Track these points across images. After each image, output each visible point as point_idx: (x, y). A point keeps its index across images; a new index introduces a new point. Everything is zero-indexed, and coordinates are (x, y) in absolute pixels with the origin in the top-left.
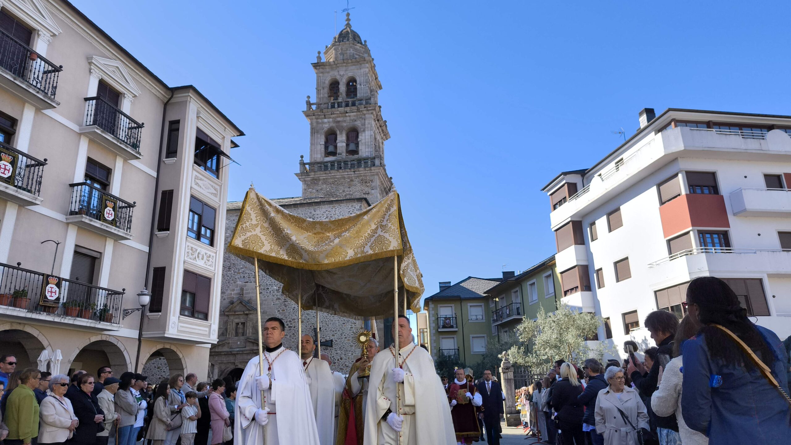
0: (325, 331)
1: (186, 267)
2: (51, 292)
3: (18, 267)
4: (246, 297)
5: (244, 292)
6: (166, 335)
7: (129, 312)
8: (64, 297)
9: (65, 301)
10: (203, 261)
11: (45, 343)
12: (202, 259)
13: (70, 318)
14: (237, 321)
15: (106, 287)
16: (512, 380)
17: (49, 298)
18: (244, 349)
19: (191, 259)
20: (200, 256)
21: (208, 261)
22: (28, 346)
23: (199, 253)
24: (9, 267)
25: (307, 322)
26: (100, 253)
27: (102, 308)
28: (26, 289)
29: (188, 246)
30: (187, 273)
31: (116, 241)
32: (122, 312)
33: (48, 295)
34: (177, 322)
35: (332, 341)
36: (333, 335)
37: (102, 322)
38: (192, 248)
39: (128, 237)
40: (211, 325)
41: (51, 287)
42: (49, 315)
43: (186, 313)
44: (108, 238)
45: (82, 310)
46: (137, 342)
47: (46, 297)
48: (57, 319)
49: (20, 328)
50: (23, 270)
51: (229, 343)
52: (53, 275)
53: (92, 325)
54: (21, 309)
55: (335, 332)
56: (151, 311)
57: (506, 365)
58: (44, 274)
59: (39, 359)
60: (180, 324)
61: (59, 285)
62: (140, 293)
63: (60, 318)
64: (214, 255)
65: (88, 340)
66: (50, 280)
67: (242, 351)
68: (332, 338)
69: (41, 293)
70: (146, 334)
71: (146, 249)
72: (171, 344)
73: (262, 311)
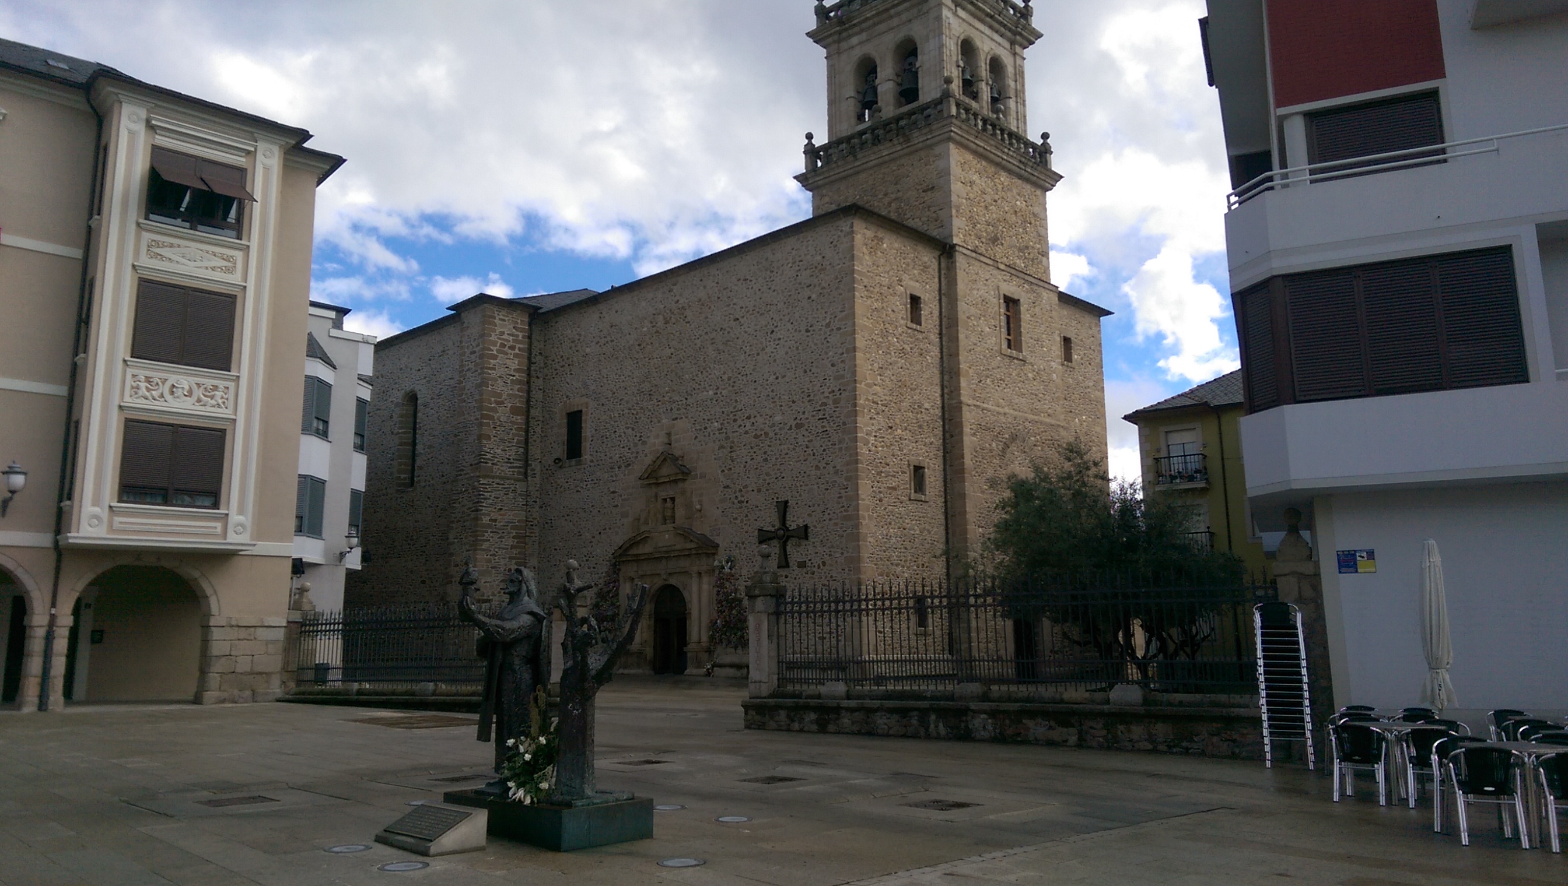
0: (795, 507)
1: (131, 414)
4: (676, 449)
5: (673, 438)
12: (188, 396)
14: (663, 495)
20: (181, 391)
25: (767, 490)
29: (135, 376)
30: (135, 425)
34: (105, 514)
35: (806, 527)
36: (810, 515)
40: (226, 516)
43: (142, 498)
46: (54, 554)
51: (653, 538)
55: (813, 509)
60: (116, 518)
64: (230, 384)
68: (809, 521)
71: (60, 390)
73: (699, 473)
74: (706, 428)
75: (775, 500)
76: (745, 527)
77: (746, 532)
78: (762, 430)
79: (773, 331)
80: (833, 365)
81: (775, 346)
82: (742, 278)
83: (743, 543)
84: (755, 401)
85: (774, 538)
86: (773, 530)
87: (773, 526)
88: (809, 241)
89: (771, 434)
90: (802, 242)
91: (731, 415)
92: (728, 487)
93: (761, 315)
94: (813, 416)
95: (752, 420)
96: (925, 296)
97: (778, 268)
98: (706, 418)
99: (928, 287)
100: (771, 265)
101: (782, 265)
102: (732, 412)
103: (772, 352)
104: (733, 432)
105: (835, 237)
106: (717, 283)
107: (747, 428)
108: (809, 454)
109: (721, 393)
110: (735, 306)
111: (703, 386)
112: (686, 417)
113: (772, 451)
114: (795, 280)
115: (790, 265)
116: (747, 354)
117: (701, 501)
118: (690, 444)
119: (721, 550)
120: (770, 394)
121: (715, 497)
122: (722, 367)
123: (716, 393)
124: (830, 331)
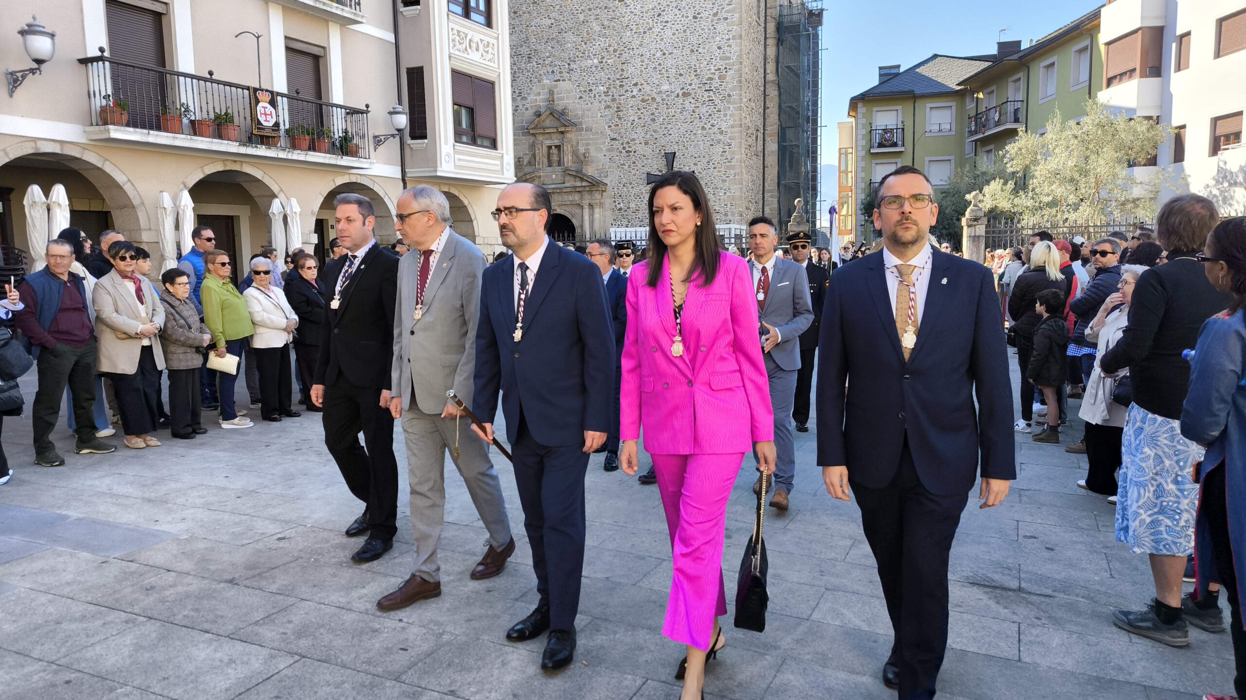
0: (682, 157)
1: (454, 64)
2: (266, 114)
3: (210, 79)
4: (559, 105)
5: (555, 96)
6: (439, 174)
7: (381, 141)
8: (284, 121)
9: (287, 126)
10: (479, 54)
11: (275, 188)
12: (477, 50)
13: (299, 152)
14: (548, 143)
15: (342, 103)
16: (981, 238)
17: (265, 124)
18: (563, 185)
19: (459, 51)
20: (474, 45)
21: (487, 52)
22: (254, 192)
23: (470, 40)
24: (199, 78)
25: (654, 143)
26: (324, 48)
27: (341, 135)
28: (230, 111)
29: (452, 29)
30: (456, 75)
31: (342, 26)
32: (371, 139)
33: (262, 119)
34: (451, 152)
36: (695, 164)
37: (344, 157)
38: (458, 32)
39: (359, 19)
40: (502, 156)
41: (264, 107)
42: (270, 148)
43: (464, 139)
44: (330, 23)
45: (313, 140)
46: (401, 184)
47: (259, 123)
48: (282, 155)
49: (236, 167)
50: (219, 82)
51: (540, 177)
52: (263, 87)
53: (333, 162)
54: (230, 142)
55: (698, 160)
56: (413, 137)
57: (974, 214)
58: (249, 87)
59: (270, 211)
60: (457, 156)
61: (273, 103)
62: (392, 110)
63: (286, 153)
64: (495, 42)
65: (332, 182)
66: (260, 95)
67: (560, 189)
68: (693, 168)
69: (251, 116)
70: (411, 172)
71: (391, 38)
72: (450, 185)
73: (584, 127)
74: (591, 90)
75: (663, 151)
76: (633, 172)
77: (634, 175)
78: (648, 95)
79: (659, 15)
80: (719, 48)
81: (662, 27)
83: (631, 184)
84: (641, 71)
89: (658, 99)
91: (617, 82)
92: (615, 139)
94: (701, 88)
95: (639, 87)
98: (591, 82)
102: (618, 79)
103: (659, 32)
104: (620, 96)
107: (634, 93)
108: (696, 118)
109: (606, 62)
111: (587, 55)
112: (570, 80)
113: (659, 113)
116: (633, 32)
117: (588, 149)
118: (574, 102)
119: (609, 189)
120: (657, 66)
121: (602, 146)
122: (607, 40)
123: (602, 62)
124: (718, 20)
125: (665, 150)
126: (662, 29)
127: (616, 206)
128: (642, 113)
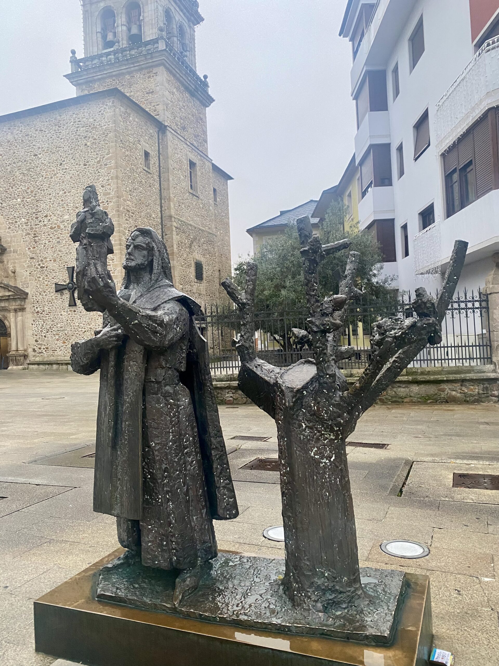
25: (60, 260)
73: (12, 250)
74: (16, 222)
75: (66, 266)
76: (46, 283)
77: (47, 285)
78: (55, 224)
79: (61, 164)
80: (102, 186)
81: (63, 173)
82: (39, 129)
83: (45, 292)
84: (50, 206)
85: (66, 289)
86: (65, 284)
87: (65, 282)
88: (85, 109)
89: (62, 227)
90: (80, 110)
91: (34, 215)
92: (32, 258)
93: (52, 153)
95: (49, 218)
96: (152, 153)
97: (64, 125)
98: (16, 216)
99: (153, 148)
100: (59, 122)
101: (67, 123)
102: (34, 213)
103: (61, 177)
104: (36, 225)
105: (102, 108)
106: (21, 131)
107: (45, 223)
109: (26, 201)
110: (34, 147)
113: (62, 237)
114: (76, 133)
115: (72, 123)
116: (44, 177)
117: (15, 266)
118: (5, 232)
119: (30, 296)
120: (60, 202)
121: (24, 264)
122: (26, 184)
123: (23, 201)
124: (100, 166)
125: (67, 265)
126: (64, 174)
127: (35, 310)
128: (51, 238)
